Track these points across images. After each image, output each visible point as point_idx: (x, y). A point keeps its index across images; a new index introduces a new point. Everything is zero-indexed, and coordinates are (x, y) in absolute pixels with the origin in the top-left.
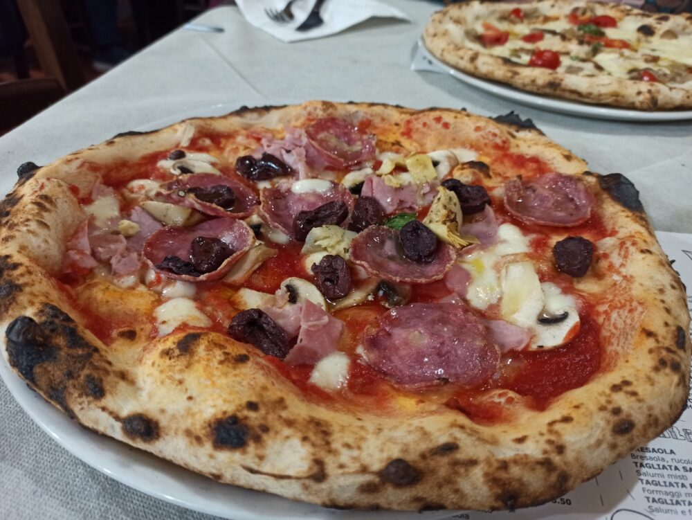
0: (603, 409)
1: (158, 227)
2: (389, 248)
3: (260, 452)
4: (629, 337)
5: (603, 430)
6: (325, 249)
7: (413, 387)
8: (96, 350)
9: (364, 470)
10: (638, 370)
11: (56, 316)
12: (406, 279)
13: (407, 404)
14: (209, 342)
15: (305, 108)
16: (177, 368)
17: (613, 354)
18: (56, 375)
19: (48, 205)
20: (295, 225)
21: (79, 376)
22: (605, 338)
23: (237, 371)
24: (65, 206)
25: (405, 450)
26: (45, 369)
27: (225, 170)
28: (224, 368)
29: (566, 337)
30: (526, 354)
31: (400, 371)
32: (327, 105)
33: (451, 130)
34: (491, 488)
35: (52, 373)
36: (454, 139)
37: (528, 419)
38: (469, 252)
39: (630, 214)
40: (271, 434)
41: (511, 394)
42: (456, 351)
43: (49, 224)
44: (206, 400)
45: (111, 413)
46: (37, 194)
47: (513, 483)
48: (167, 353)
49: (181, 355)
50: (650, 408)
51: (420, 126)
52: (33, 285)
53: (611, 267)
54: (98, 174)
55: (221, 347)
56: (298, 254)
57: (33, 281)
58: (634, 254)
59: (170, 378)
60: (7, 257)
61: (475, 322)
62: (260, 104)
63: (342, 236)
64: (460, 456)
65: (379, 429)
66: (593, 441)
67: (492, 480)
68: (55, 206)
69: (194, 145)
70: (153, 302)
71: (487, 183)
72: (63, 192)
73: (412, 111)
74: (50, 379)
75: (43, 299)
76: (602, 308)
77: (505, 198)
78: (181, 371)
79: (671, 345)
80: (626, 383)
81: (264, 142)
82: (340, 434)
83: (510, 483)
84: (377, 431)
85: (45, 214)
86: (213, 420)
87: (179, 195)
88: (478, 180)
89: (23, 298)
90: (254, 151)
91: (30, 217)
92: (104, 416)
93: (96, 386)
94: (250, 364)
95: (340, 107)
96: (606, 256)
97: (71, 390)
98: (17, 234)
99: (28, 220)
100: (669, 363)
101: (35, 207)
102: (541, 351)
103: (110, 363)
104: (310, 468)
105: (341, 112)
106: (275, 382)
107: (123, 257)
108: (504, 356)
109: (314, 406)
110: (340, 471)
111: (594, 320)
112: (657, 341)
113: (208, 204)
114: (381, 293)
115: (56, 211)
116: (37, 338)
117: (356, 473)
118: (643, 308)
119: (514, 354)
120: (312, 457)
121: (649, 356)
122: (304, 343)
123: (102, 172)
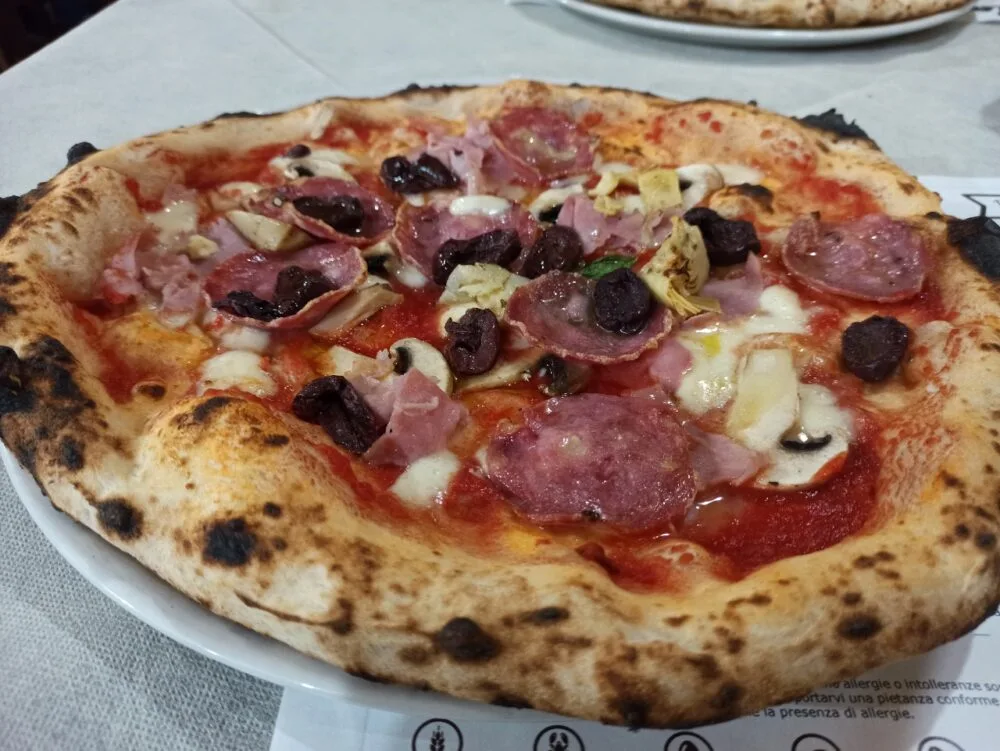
0: (829, 591)
1: (245, 249)
2: (576, 306)
3: (265, 576)
4: (917, 483)
5: (820, 626)
6: (475, 299)
7: (541, 518)
8: (91, 404)
9: (412, 627)
10: (914, 539)
11: (49, 352)
12: (578, 354)
13: (521, 541)
14: (237, 411)
15: (503, 90)
16: (184, 442)
17: (886, 507)
18: (26, 432)
19: (84, 204)
20: (436, 260)
21: (55, 436)
22: (882, 482)
23: (263, 457)
24: (114, 209)
25: (483, 609)
26: (15, 421)
27: (362, 177)
28: (245, 450)
29: (818, 474)
30: (747, 491)
31: (532, 493)
32: (536, 87)
33: (723, 133)
34: (602, 687)
35: (21, 428)
36: (727, 149)
37: (707, 590)
38: (700, 324)
39: (987, 285)
40: (289, 553)
41: (693, 549)
42: (626, 474)
43: (79, 229)
44: (211, 491)
45: (85, 492)
46: (74, 187)
47: (640, 685)
48: (179, 421)
49: (194, 424)
50: (918, 603)
51: (675, 125)
52: (34, 309)
53: (929, 369)
54: (177, 168)
55: (254, 420)
56: (434, 304)
57: (36, 303)
58: (968, 351)
59: (172, 454)
60: (11, 265)
61: (673, 432)
62: (438, 83)
63: (504, 283)
64: (566, 629)
65: (457, 571)
66: (796, 641)
67: (608, 675)
68: (96, 205)
69: (329, 139)
70: (203, 351)
71: (765, 220)
72: (115, 187)
73: (667, 103)
74: (18, 435)
75: (44, 329)
76: (890, 434)
77: (785, 246)
78: (188, 446)
79: (988, 505)
80: (885, 556)
81: (430, 138)
82: (393, 570)
83: (635, 684)
84: (453, 573)
85: (78, 216)
86: (210, 521)
87: (273, 203)
88: (751, 215)
89: (15, 324)
90: (412, 150)
91: (55, 216)
92: (77, 495)
93: (74, 452)
94: (285, 449)
95: (555, 92)
96: (923, 351)
97: (42, 454)
98: (30, 235)
99: (51, 219)
100: (973, 534)
101: (67, 204)
102: (774, 491)
103: (105, 425)
104: (332, 612)
105: (556, 99)
106: (316, 480)
107: (181, 285)
108: (710, 491)
109: (372, 526)
110: (376, 623)
111: (875, 453)
112: (963, 495)
113: (312, 220)
114: (543, 372)
115: (96, 214)
116: (11, 377)
117: (400, 629)
118: (952, 439)
119: (726, 488)
120: (339, 596)
121: (941, 518)
122: (395, 433)
123: (188, 166)
